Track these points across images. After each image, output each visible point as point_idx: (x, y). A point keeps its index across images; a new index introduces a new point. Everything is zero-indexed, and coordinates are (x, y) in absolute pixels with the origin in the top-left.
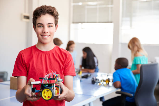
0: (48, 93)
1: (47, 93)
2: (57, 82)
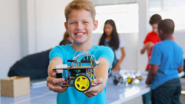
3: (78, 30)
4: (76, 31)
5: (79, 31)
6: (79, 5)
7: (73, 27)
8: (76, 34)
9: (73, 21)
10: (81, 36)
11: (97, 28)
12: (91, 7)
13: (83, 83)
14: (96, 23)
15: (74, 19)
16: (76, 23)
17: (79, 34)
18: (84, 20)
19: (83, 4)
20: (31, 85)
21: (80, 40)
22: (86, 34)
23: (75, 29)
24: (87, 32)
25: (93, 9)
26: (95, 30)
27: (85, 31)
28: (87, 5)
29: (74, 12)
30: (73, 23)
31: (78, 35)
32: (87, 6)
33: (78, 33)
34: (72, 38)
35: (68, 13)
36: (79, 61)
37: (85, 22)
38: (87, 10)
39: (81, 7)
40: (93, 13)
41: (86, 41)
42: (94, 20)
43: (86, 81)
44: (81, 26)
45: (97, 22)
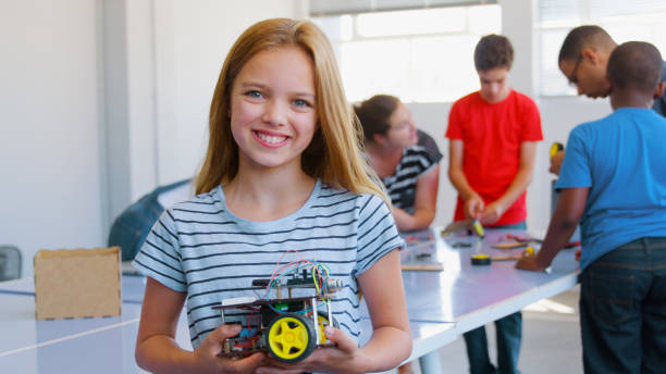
0: (293, 334)
1: (287, 333)
2: (323, 293)
13: (291, 337)
36: (285, 280)
43: (301, 330)
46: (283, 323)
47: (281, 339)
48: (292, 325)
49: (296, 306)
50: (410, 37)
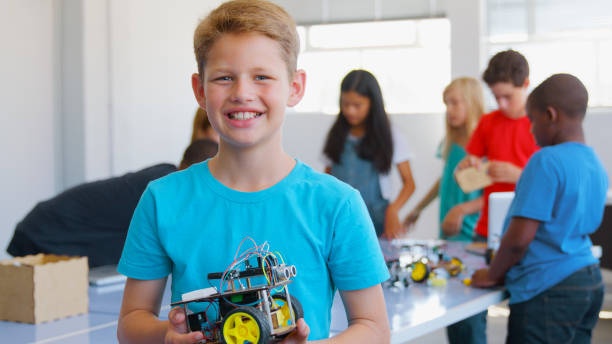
1: (241, 326)
2: (273, 283)
3: (238, 101)
4: (231, 107)
5: (241, 106)
6: (242, 18)
7: (220, 92)
8: (230, 115)
9: (220, 70)
10: (246, 125)
11: (301, 96)
12: (283, 27)
13: (244, 330)
14: (299, 81)
15: (224, 66)
16: (233, 78)
17: (240, 116)
18: (260, 69)
19: (257, 17)
20: (91, 284)
21: (241, 136)
22: (264, 117)
23: (229, 100)
24: (266, 111)
25: (289, 33)
26: (296, 103)
27: (260, 107)
28: (269, 21)
29: (227, 43)
30: (224, 78)
31: (237, 120)
32: (270, 24)
33: (237, 112)
34: (218, 130)
35: (205, 46)
37: (262, 77)
38: (271, 36)
39: (250, 25)
40: (289, 47)
41: (263, 140)
42: (292, 71)
44: (248, 90)
45: (304, 75)
46: (237, 317)
47: (235, 332)
48: (245, 320)
49: (251, 297)
50: (361, 49)
